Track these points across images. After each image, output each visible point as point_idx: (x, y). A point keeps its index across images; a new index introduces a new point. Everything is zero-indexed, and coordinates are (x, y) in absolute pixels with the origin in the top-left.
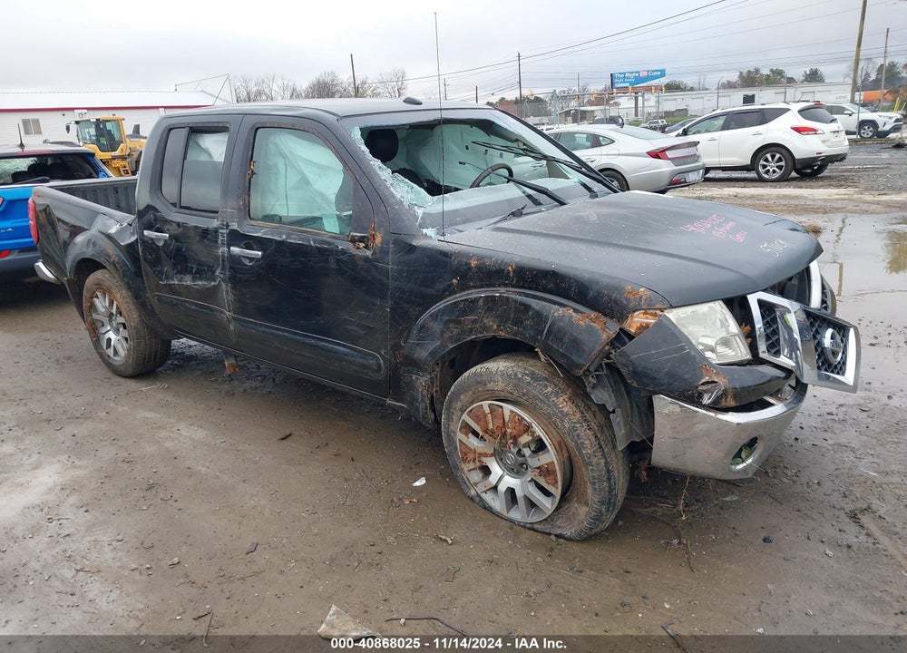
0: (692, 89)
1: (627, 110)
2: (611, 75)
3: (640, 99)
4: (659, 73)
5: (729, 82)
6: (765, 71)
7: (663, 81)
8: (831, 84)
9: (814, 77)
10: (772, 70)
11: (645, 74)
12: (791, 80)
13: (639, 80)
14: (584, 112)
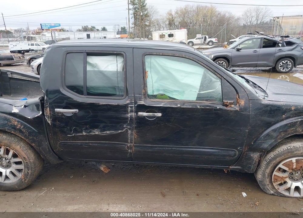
0: (68, 31)
1: (48, 37)
2: (41, 24)
3: (53, 33)
4: (58, 25)
5: (79, 29)
6: (90, 27)
7: (60, 28)
8: (109, 32)
9: (104, 29)
10: (91, 27)
11: (53, 25)
12: (98, 30)
13: (51, 27)
14: (32, 37)
